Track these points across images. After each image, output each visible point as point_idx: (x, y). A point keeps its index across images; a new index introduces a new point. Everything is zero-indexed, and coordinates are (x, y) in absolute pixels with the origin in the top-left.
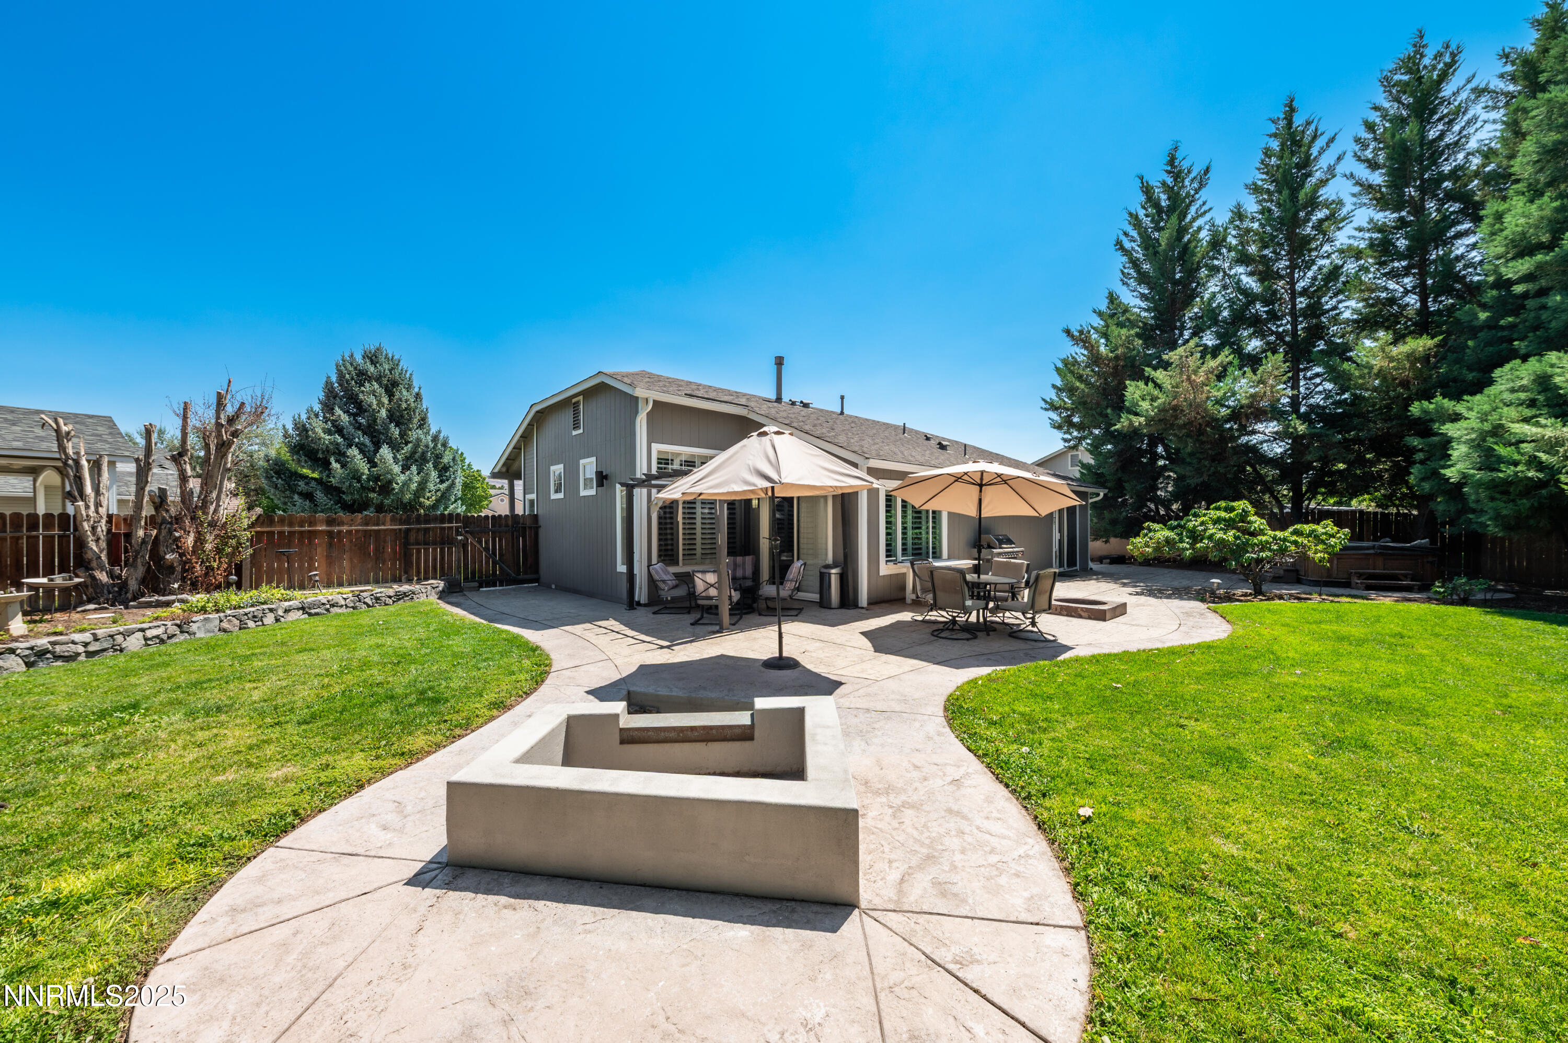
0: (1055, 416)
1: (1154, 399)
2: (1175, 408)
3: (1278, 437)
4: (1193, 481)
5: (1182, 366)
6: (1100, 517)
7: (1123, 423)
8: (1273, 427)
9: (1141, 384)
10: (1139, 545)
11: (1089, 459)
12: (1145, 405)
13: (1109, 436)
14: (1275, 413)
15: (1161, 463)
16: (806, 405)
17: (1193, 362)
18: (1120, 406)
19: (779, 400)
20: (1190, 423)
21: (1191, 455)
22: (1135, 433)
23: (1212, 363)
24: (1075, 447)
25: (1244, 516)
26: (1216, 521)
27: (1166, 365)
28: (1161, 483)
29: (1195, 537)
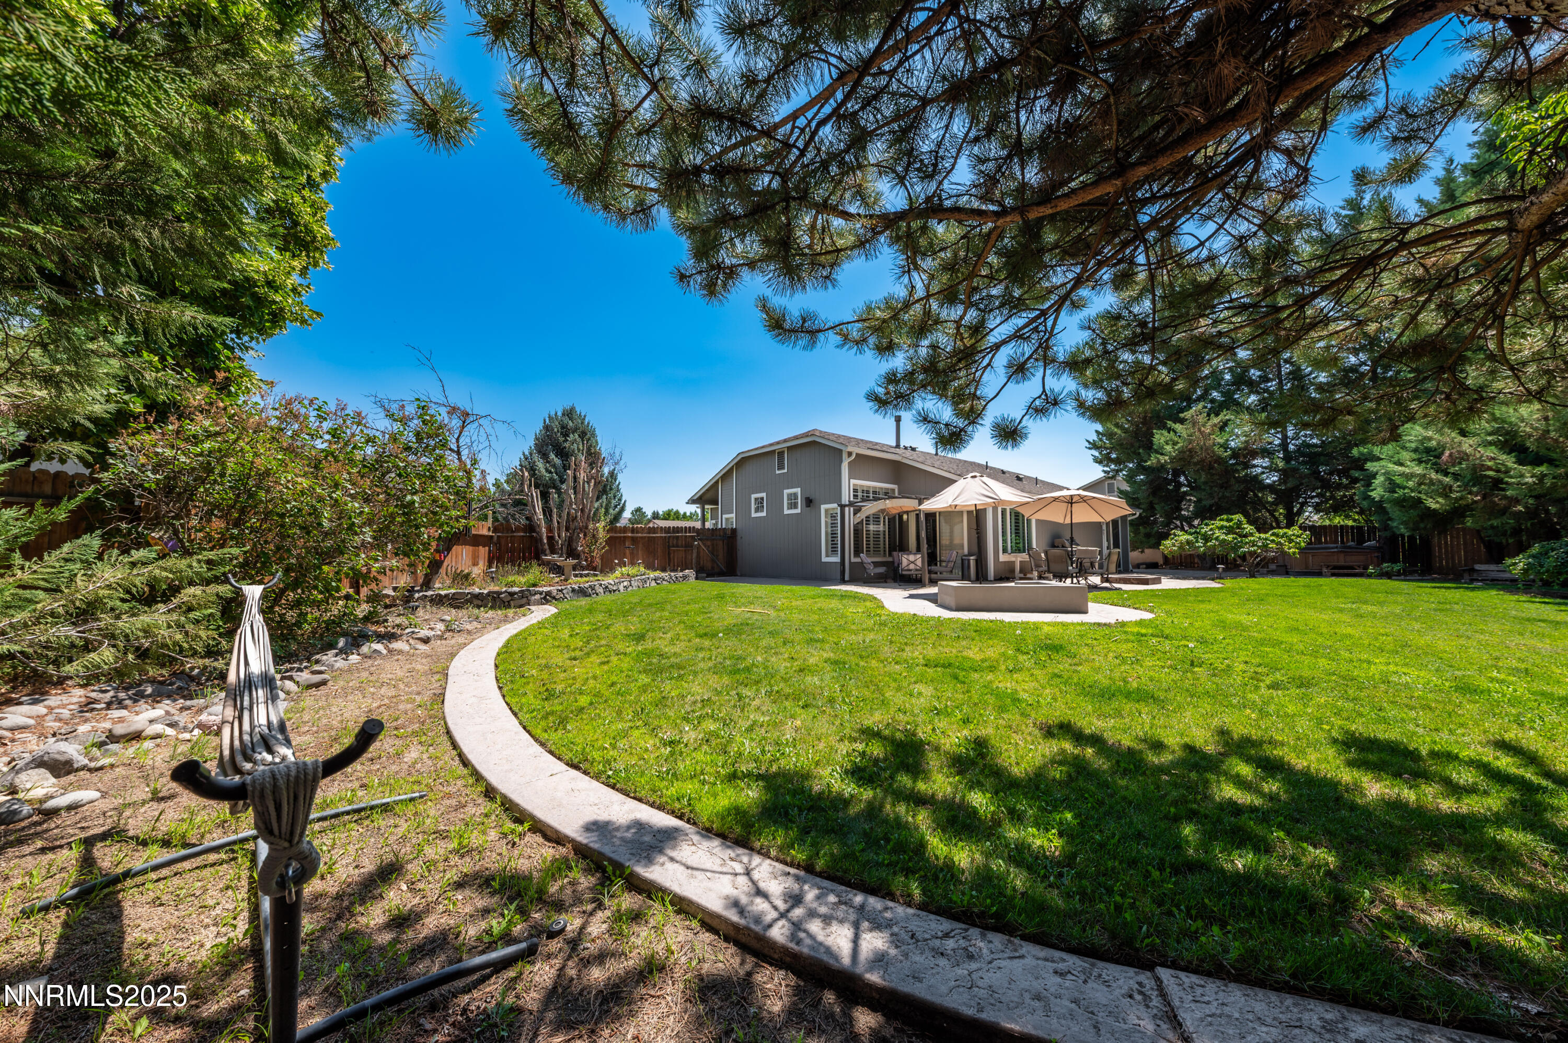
0: (1096, 453)
1: (1175, 443)
2: (1190, 451)
3: (1271, 469)
4: (1207, 503)
5: (1194, 424)
6: (1136, 532)
7: (1152, 461)
8: (1266, 462)
9: (1165, 432)
10: (1169, 546)
11: (1126, 487)
12: (1168, 448)
13: (1141, 469)
14: (1266, 452)
15: (1184, 489)
16: (913, 449)
17: (1201, 419)
18: (1149, 446)
19: (898, 446)
20: (1203, 461)
21: (1205, 483)
22: (1162, 467)
23: (1216, 420)
24: (1113, 477)
25: (1239, 525)
26: (1222, 528)
27: (1182, 421)
28: (1184, 505)
29: (1206, 538)
